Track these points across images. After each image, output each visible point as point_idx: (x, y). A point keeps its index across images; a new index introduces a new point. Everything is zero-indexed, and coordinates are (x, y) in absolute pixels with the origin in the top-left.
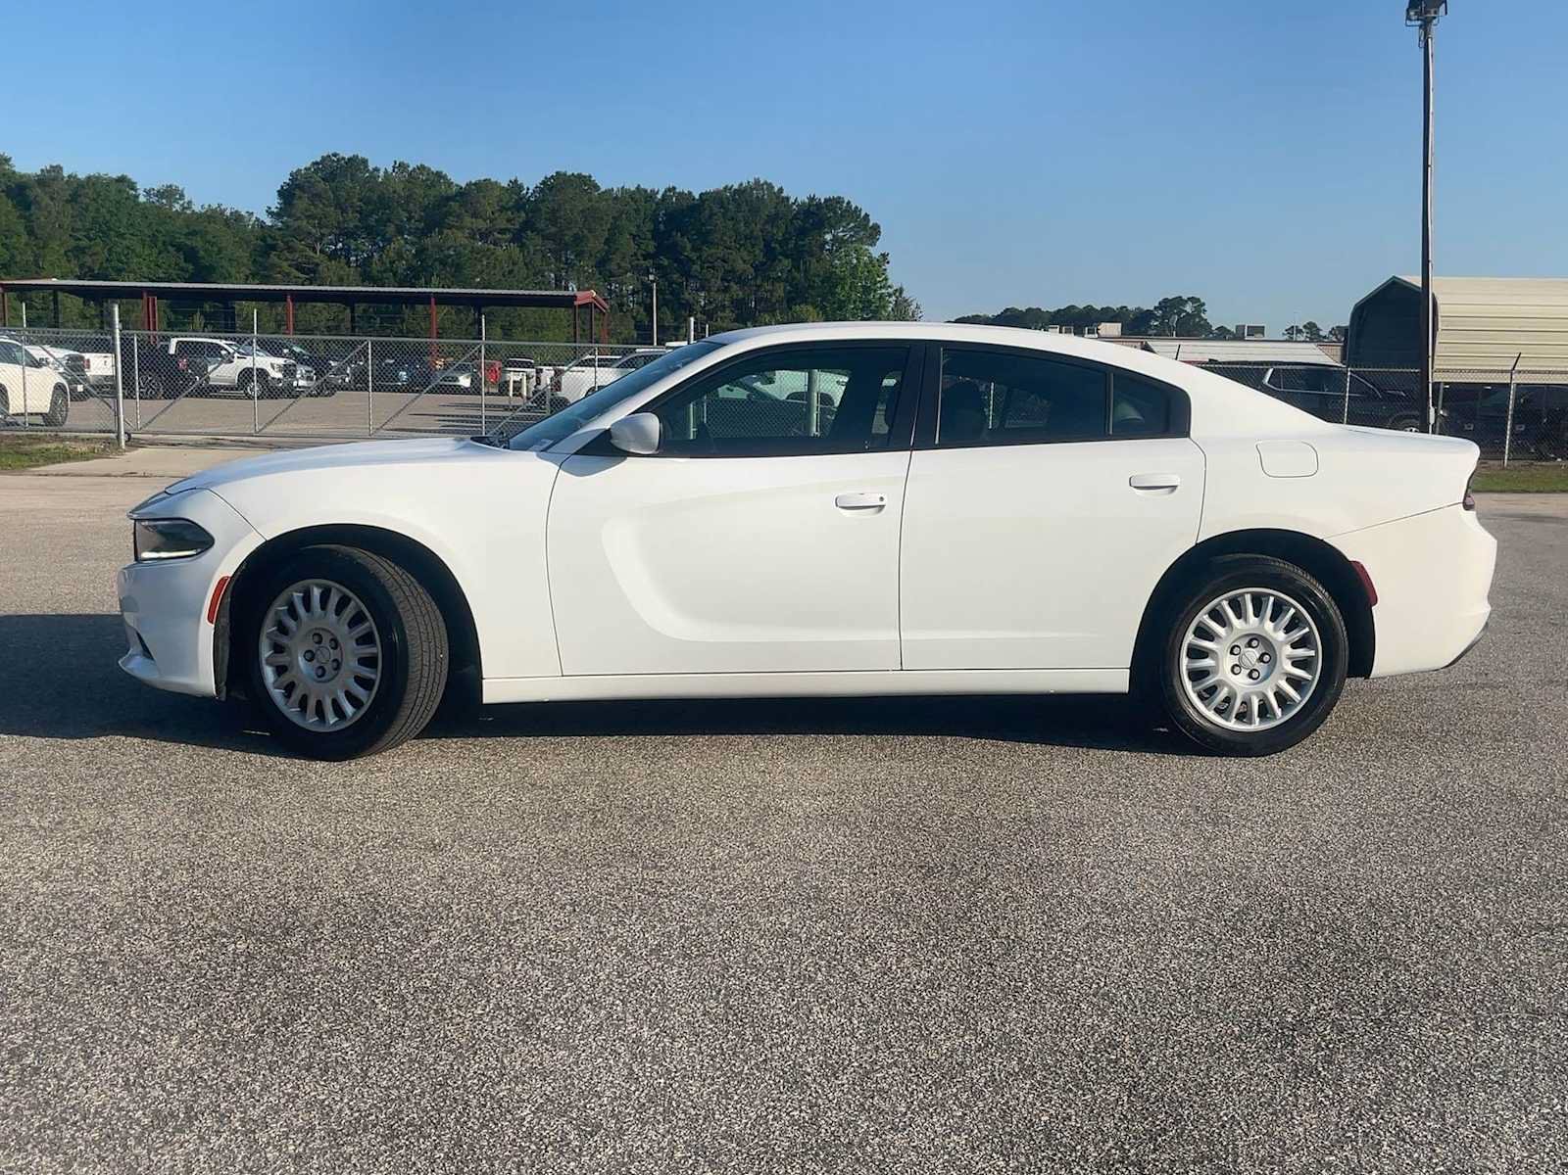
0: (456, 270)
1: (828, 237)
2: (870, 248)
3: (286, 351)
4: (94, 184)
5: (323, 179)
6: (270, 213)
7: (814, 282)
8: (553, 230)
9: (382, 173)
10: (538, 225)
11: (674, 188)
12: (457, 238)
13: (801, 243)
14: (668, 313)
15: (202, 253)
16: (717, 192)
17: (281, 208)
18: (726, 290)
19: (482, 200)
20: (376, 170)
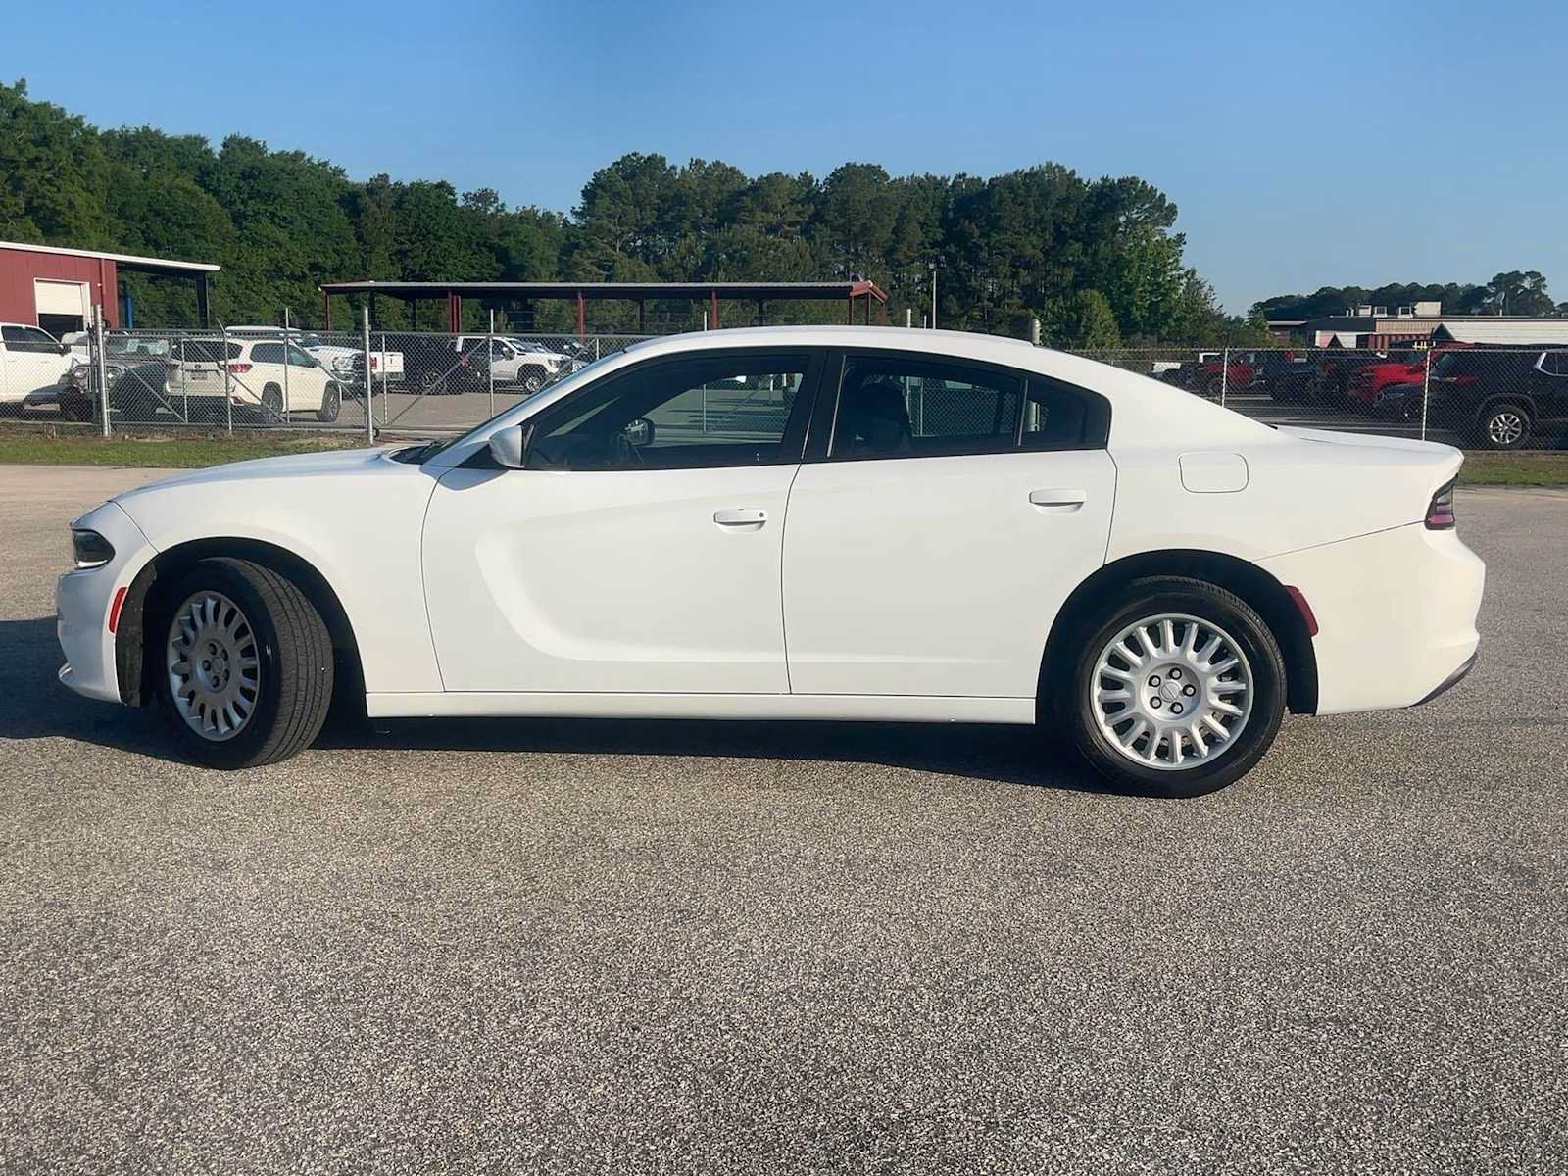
0: (742, 265)
1: (1122, 219)
2: (1166, 228)
3: (566, 347)
4: (417, 188)
5: (624, 179)
6: (574, 212)
7: (1101, 265)
8: (841, 221)
9: (679, 171)
10: (826, 217)
11: (965, 175)
12: (747, 232)
13: (1094, 225)
14: (954, 301)
15: (513, 253)
16: (1007, 178)
17: (584, 208)
18: (1015, 276)
19: (773, 193)
20: (674, 167)
